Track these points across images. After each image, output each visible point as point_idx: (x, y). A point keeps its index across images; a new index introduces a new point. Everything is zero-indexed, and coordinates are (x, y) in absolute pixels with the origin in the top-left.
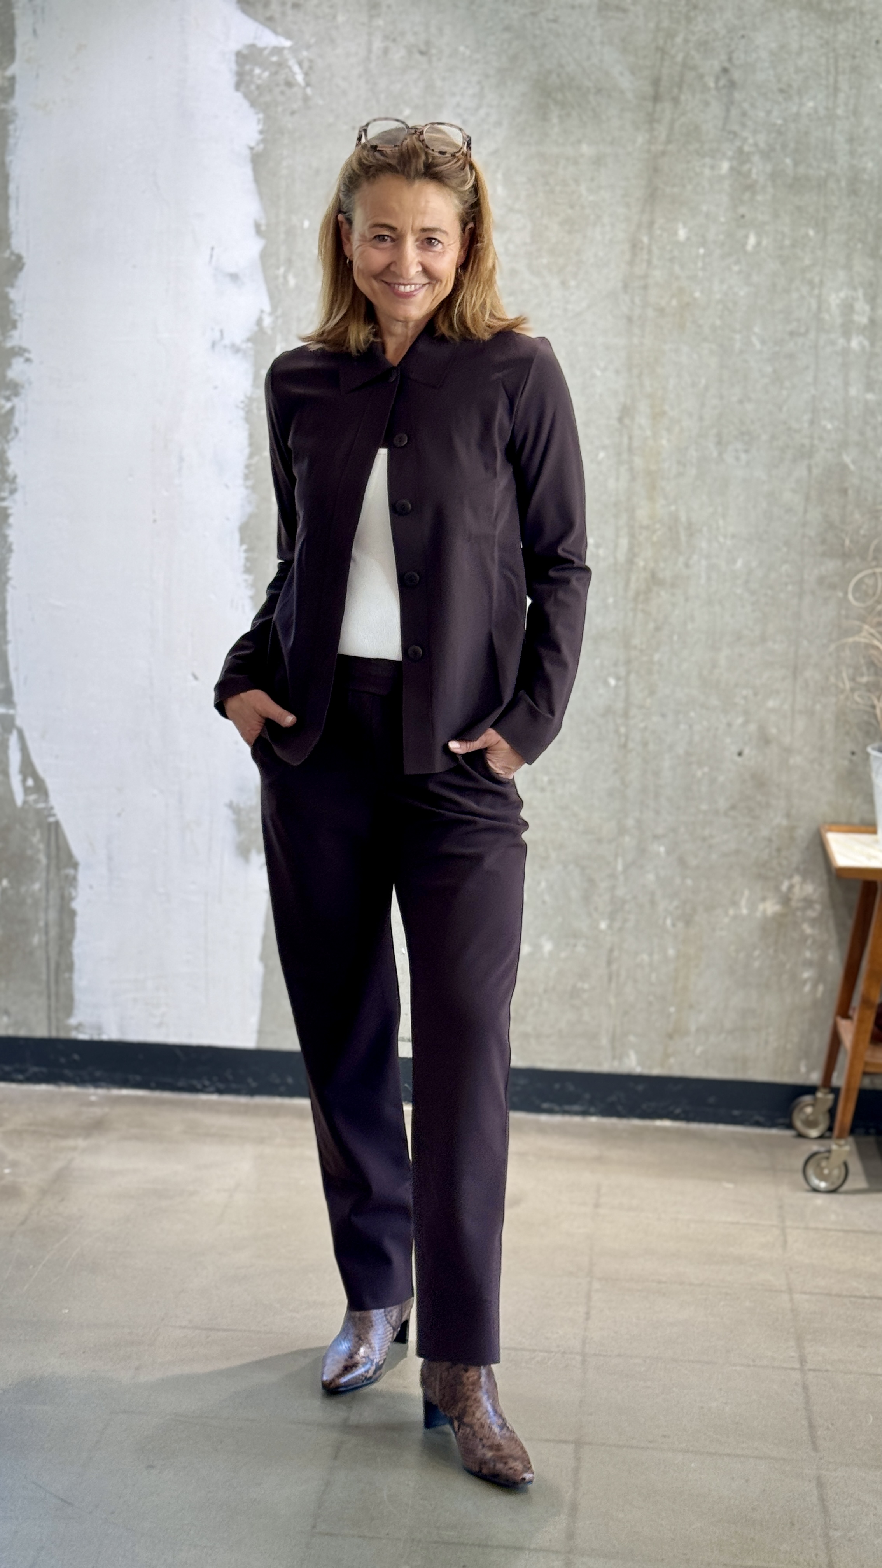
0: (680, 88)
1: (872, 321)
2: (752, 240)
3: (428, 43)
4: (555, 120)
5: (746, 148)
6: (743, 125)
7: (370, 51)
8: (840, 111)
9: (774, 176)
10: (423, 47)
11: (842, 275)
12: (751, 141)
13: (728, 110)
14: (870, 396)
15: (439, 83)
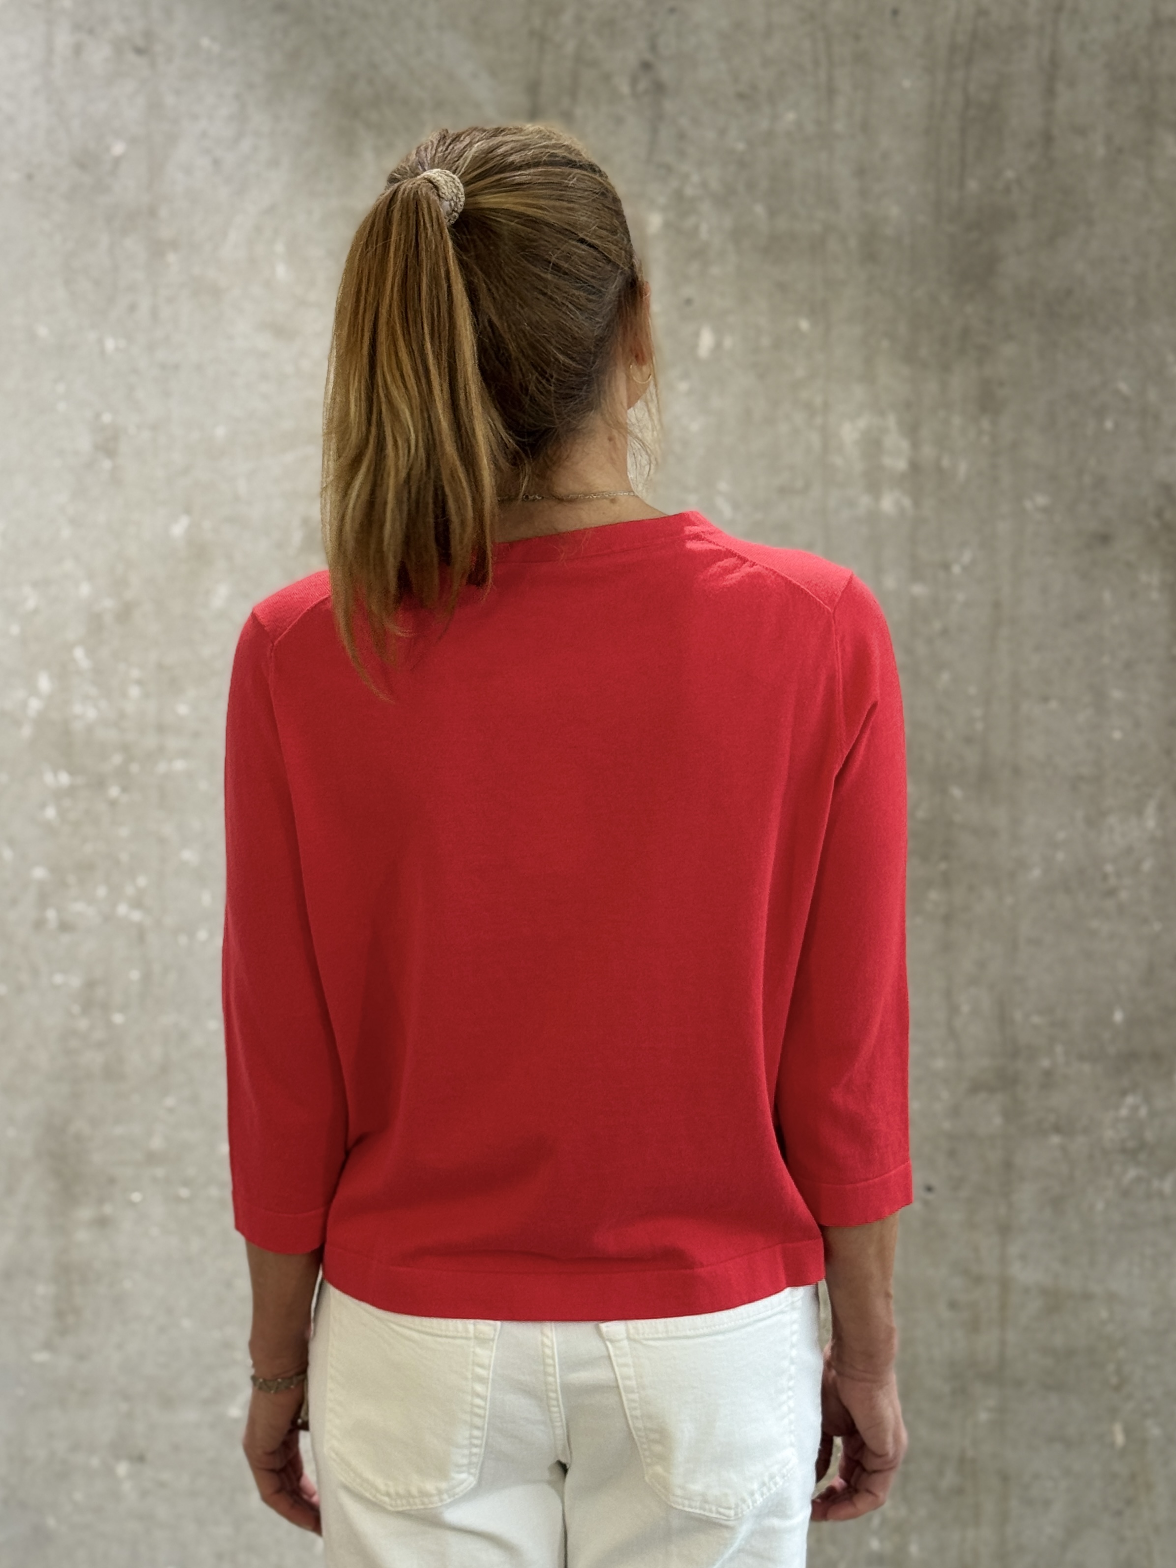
0: (573, 94)
1: (915, 467)
2: (706, 340)
3: (148, 35)
4: (368, 155)
5: (689, 191)
6: (682, 154)
7: (50, 50)
8: (839, 126)
9: (737, 235)
10: (140, 42)
11: (859, 392)
12: (695, 178)
13: (655, 131)
14: (919, 590)
15: (170, 100)
